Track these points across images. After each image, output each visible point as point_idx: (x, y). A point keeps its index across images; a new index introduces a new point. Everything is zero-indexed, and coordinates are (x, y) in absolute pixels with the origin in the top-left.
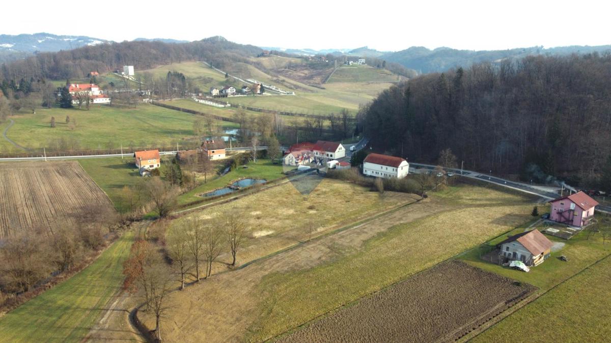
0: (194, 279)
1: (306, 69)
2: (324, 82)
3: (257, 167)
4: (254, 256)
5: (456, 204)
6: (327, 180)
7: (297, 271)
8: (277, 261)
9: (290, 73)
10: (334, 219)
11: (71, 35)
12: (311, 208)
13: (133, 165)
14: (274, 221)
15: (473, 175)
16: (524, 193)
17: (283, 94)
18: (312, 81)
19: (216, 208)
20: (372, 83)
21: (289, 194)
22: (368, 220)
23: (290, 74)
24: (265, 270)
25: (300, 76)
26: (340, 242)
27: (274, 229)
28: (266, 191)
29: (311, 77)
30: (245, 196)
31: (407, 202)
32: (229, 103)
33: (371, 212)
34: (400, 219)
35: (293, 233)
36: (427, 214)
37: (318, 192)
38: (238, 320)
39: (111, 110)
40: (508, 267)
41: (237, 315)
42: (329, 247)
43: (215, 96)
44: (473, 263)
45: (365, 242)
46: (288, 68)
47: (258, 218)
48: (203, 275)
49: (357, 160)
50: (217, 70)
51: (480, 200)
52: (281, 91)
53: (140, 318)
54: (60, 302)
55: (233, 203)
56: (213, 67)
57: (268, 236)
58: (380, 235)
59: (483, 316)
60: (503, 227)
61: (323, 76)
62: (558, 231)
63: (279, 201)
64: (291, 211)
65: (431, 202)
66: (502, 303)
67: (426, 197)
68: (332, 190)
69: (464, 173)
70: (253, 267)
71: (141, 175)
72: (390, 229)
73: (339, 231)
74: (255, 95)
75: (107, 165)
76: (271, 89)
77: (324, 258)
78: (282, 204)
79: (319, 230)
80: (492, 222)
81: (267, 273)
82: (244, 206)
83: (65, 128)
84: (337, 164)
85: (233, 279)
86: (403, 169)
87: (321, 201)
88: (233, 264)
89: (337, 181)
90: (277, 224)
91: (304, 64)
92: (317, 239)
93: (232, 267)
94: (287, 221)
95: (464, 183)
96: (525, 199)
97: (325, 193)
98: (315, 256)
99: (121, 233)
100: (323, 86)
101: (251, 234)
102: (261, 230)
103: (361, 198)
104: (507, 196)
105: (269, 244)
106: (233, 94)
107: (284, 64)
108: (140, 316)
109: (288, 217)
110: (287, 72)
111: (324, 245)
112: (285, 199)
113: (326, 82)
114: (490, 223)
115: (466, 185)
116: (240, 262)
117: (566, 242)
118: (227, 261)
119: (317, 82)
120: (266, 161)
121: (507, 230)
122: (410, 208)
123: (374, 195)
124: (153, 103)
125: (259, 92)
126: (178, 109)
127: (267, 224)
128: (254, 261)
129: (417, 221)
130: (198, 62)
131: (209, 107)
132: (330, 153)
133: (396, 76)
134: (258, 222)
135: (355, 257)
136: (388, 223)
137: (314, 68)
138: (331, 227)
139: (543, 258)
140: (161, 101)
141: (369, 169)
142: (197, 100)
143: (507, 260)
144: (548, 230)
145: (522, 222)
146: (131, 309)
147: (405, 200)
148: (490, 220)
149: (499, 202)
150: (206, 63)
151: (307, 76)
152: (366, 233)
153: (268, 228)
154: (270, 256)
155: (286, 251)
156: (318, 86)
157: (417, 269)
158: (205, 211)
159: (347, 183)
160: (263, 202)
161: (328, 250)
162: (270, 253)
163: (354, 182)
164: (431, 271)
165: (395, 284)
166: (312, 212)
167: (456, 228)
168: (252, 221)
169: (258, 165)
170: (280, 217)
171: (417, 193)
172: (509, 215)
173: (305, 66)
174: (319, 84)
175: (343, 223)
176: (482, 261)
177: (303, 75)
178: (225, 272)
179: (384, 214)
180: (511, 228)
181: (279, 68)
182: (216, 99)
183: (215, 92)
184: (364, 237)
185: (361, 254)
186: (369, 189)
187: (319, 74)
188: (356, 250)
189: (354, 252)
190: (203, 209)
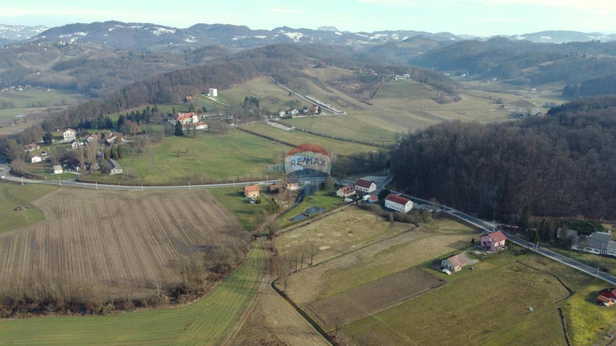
0: (295, 270)
1: (357, 82)
2: (372, 98)
3: (319, 198)
4: (320, 260)
5: (434, 232)
6: (362, 211)
7: (341, 269)
8: (332, 263)
9: (343, 85)
10: (362, 240)
11: (137, 22)
12: (350, 232)
13: (242, 194)
14: (330, 240)
15: (452, 211)
16: (476, 227)
17: (336, 114)
18: (361, 96)
19: (299, 229)
20: (414, 99)
21: (338, 221)
22: (380, 241)
23: (343, 87)
24: (326, 268)
25: (351, 89)
26: (363, 255)
27: (330, 246)
28: (325, 218)
29: (360, 91)
30: (313, 221)
31: (405, 230)
32: (294, 126)
33: (383, 236)
34: (398, 242)
35: (340, 248)
36: (414, 239)
37: (355, 221)
38: (316, 289)
39: (209, 137)
40: (442, 272)
41: (315, 287)
42: (357, 257)
43: (283, 118)
44: (426, 269)
45: (376, 255)
46: (342, 81)
47: (322, 238)
48: (298, 269)
49: (383, 195)
50: (282, 85)
51: (449, 230)
52: (334, 110)
53: (276, 286)
54: (240, 278)
55: (307, 227)
56: (278, 82)
57: (327, 249)
58: (385, 251)
59: (418, 293)
60: (452, 249)
61: (372, 91)
62: (480, 253)
63: (332, 226)
64: (339, 234)
65: (420, 230)
66: (429, 288)
67: (418, 226)
68: (363, 219)
69: (446, 209)
70: (320, 266)
71: (250, 203)
72: (391, 247)
73: (364, 247)
74: (314, 115)
75: (226, 193)
76: (327, 108)
77: (354, 263)
78: (335, 229)
79: (353, 247)
80: (448, 246)
81: (327, 269)
82: (314, 230)
83: (186, 157)
84: (370, 198)
85: (312, 271)
86: (409, 206)
87: (356, 227)
88: (311, 264)
89: (368, 212)
90: (332, 242)
91: (355, 77)
92: (352, 252)
93: (310, 265)
94: (337, 241)
95: (445, 217)
96: (475, 231)
97: (359, 221)
98: (350, 261)
99: (253, 244)
100: (371, 101)
101: (318, 248)
102: (323, 245)
103: (379, 226)
104: (466, 228)
105: (328, 254)
106: (296, 115)
107: (337, 77)
108: (276, 285)
109: (338, 238)
110: (340, 84)
111: (354, 255)
112: (336, 225)
113: (374, 98)
114: (446, 246)
115: (445, 219)
116: (314, 263)
117: (480, 260)
118: (308, 262)
119: (366, 97)
120: (324, 192)
121: (453, 251)
122: (406, 235)
123: (387, 223)
124: (238, 128)
125: (317, 112)
126: (257, 135)
127: (326, 242)
128: (320, 263)
129: (407, 244)
130: (265, 77)
131: (279, 131)
132: (366, 189)
133: (436, 92)
134: (321, 240)
135: (369, 263)
136: (391, 244)
137: (364, 81)
138: (359, 245)
139: (460, 268)
140: (243, 126)
141: (389, 204)
142: (269, 123)
143: (443, 268)
144: (475, 252)
145: (465, 246)
146: (271, 282)
147: (404, 228)
148: (447, 245)
149: (460, 232)
150: (272, 78)
151: (358, 89)
152: (377, 249)
153: (326, 244)
154: (328, 261)
155: (336, 258)
156: (367, 102)
157: (397, 271)
158: (293, 232)
159: (373, 213)
160: (324, 227)
161: (357, 259)
162: (328, 259)
163: (378, 214)
164: (403, 272)
165: (384, 278)
166: (350, 235)
167: (426, 249)
168: (318, 240)
169: (320, 195)
170: (333, 237)
171: (413, 223)
172: (460, 241)
173: (356, 79)
174: (367, 99)
175: (367, 243)
176: (431, 268)
177: (354, 88)
178: (307, 268)
179: (390, 238)
180: (456, 250)
181: (334, 81)
182: (284, 121)
183: (282, 114)
184: (376, 252)
185: (372, 262)
186: (386, 219)
187: (368, 88)
188: (370, 259)
189: (369, 261)
190: (291, 230)
